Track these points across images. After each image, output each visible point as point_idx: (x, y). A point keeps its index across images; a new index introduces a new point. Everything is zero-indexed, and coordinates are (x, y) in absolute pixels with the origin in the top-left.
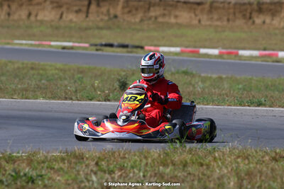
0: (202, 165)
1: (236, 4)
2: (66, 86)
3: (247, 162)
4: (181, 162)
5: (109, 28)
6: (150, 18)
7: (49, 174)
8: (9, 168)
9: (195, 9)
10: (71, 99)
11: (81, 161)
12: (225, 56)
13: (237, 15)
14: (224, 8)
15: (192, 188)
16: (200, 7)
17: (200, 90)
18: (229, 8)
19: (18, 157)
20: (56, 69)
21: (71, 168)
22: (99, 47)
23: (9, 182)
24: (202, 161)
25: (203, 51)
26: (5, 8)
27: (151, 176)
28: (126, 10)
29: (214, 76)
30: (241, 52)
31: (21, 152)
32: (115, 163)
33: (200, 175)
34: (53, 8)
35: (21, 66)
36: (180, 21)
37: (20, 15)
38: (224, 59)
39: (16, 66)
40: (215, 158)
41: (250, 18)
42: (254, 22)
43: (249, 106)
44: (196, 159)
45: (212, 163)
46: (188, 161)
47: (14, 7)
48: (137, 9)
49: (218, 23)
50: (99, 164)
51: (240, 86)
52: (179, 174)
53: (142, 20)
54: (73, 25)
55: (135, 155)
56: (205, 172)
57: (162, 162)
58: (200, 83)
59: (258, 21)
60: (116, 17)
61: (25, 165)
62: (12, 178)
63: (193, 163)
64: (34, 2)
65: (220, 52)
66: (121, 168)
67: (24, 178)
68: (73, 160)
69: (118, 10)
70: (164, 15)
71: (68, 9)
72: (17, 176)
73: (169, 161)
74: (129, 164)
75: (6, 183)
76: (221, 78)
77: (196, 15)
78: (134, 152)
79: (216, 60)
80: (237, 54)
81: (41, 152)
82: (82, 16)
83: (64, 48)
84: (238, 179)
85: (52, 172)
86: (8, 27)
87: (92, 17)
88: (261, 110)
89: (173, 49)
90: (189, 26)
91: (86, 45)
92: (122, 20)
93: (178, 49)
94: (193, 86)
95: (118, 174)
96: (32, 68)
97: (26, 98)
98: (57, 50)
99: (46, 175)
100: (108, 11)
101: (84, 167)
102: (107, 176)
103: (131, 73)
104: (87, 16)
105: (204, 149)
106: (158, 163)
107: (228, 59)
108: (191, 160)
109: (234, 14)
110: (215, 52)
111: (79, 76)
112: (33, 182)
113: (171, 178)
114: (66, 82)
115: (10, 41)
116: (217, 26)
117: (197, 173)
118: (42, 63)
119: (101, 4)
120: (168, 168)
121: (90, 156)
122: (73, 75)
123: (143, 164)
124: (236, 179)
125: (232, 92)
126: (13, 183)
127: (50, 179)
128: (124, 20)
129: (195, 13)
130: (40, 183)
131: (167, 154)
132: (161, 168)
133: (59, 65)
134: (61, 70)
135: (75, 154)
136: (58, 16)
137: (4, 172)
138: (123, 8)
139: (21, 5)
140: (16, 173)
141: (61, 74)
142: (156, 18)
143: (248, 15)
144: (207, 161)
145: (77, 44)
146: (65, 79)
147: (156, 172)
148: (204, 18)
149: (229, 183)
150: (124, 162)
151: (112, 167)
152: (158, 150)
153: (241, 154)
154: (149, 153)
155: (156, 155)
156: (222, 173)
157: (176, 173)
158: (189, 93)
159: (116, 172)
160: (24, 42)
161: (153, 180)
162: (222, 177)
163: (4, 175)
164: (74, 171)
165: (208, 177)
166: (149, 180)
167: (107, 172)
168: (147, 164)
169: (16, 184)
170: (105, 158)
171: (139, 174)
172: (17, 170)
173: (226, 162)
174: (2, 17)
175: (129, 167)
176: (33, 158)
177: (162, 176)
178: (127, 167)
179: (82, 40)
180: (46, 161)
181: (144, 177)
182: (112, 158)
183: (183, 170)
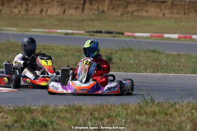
0: (166, 114)
1: (189, 2)
2: (68, 61)
4: (151, 111)
5: (99, 20)
6: (128, 13)
7: (57, 121)
8: (28, 117)
9: (160, 6)
11: (80, 111)
12: (183, 39)
13: (191, 10)
14: (181, 5)
15: (159, 130)
16: (164, 4)
17: (165, 63)
18: (185, 5)
19: (35, 109)
20: (61, 49)
21: (73, 117)
22: (91, 34)
23: (29, 126)
24: (167, 112)
25: (166, 36)
26: (24, 6)
27: (130, 122)
28: (111, 7)
29: (175, 53)
30: (194, 37)
31: (37, 106)
32: (104, 113)
33: (166, 122)
34: (58, 6)
36: (149, 14)
37: (35, 11)
38: (182, 41)
40: (176, 109)
44: (163, 110)
45: (174, 113)
46: (157, 111)
47: (30, 5)
48: (118, 6)
49: (177, 16)
50: (93, 113)
51: (193, 61)
52: (151, 121)
53: (122, 14)
54: (73, 18)
55: (118, 107)
56: (169, 119)
57: (137, 113)
58: (164, 59)
60: (103, 12)
61: (39, 115)
62: (30, 124)
63: (160, 113)
64: (45, 2)
65: (179, 37)
66: (109, 117)
67: (39, 124)
68: (74, 111)
69: (106, 9)
70: (138, 10)
71: (69, 6)
72: (34, 122)
73: (143, 112)
74: (114, 114)
75: (26, 127)
76: (179, 55)
77: (161, 10)
79: (176, 42)
80: (191, 38)
81: (51, 105)
82: (79, 11)
83: (66, 34)
84: (193, 124)
85: (59, 119)
86: (27, 20)
87: (86, 12)
89: (145, 35)
90: (156, 18)
91: (83, 32)
92: (107, 14)
93: (148, 35)
94: (160, 61)
95: (106, 120)
96: (44, 49)
98: (62, 36)
99: (55, 122)
100: (98, 8)
101: (82, 116)
102: (99, 122)
103: (115, 52)
104: (83, 12)
105: (168, 103)
106: (135, 113)
107: (184, 41)
108: (159, 110)
109: (189, 9)
110: (175, 36)
111: (78, 54)
112: (46, 126)
113: (145, 123)
114: (69, 58)
115: (28, 30)
116: (176, 18)
117: (163, 120)
118: (51, 45)
119: (93, 3)
120: (143, 116)
121: (86, 109)
122: (73, 53)
123: (124, 114)
124: (191, 124)
125: (187, 64)
126: (31, 127)
127: (57, 124)
128: (109, 14)
129: (160, 9)
130: (50, 127)
131: (141, 107)
132: (137, 116)
133: (63, 46)
134: (65, 50)
136: (62, 12)
138: (109, 5)
139: (36, 4)
140: (34, 120)
141: (65, 53)
142: (132, 13)
144: (170, 111)
145: (75, 32)
146: (68, 56)
147: (134, 119)
148: (167, 12)
149: (186, 127)
150: (111, 113)
151: (101, 116)
152: (135, 104)
153: (195, 107)
154: (128, 106)
155: (133, 108)
156: (181, 120)
157: (148, 120)
158: (156, 65)
159: (105, 119)
160: (38, 30)
161: (132, 125)
162: (182, 122)
163: (25, 122)
164: (75, 119)
165: (171, 122)
166: (129, 125)
167: (98, 119)
168: (127, 114)
169: (33, 128)
170: (97, 110)
171: (122, 121)
172: (34, 118)
173: (184, 112)
174: (22, 12)
175: (114, 116)
176: (45, 110)
177: (138, 122)
178: (112, 116)
179: (79, 28)
180: (54, 111)
181: (125, 122)
182: (102, 110)
183: (153, 118)
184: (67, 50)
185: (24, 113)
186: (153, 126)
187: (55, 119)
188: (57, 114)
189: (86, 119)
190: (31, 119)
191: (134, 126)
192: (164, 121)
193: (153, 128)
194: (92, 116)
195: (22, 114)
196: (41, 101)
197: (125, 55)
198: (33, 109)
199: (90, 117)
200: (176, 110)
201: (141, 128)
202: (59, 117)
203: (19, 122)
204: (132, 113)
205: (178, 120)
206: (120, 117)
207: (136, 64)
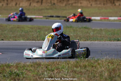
0: (93, 67)
2: (33, 35)
3: (113, 65)
4: (84, 65)
5: (51, 9)
6: (69, 4)
7: (26, 72)
8: (8, 70)
10: (35, 40)
11: (40, 66)
12: (103, 20)
17: (92, 35)
19: (12, 65)
20: (29, 28)
21: (35, 69)
22: (47, 18)
23: (8, 76)
24: (93, 65)
25: (93, 18)
26: (6, 1)
27: (70, 72)
28: (59, 1)
29: (98, 29)
30: (110, 18)
31: (13, 63)
33: (92, 72)
34: (26, 1)
35: (13, 27)
36: (82, 5)
37: (12, 5)
38: (102, 21)
39: (11, 27)
41: (114, 3)
42: (115, 5)
43: (114, 41)
44: (90, 64)
45: (97, 66)
48: (63, 0)
49: (100, 6)
50: (48, 67)
51: (109, 33)
52: (83, 71)
53: (66, 5)
54: (35, 8)
56: (94, 70)
57: (75, 66)
58: (92, 32)
59: (117, 4)
60: (54, 4)
61: (15, 68)
62: (9, 74)
63: (89, 66)
65: (101, 18)
66: (57, 69)
67: (14, 74)
68: (36, 66)
69: (55, 2)
70: (75, 3)
71: (33, 1)
72: (11, 73)
73: (78, 65)
74: (61, 67)
75: (6, 77)
76: (101, 30)
77: (90, 2)
78: (63, 62)
79: (99, 22)
80: (108, 19)
81: (22, 63)
82: (39, 4)
84: (109, 72)
85: (27, 71)
86: (7, 10)
87: (44, 4)
88: (119, 43)
90: (87, 7)
91: (42, 17)
92: (57, 5)
94: (89, 33)
95: (56, 71)
96: (18, 28)
97: (15, 40)
99: (24, 73)
100: (51, 1)
101: (41, 69)
102: (51, 72)
104: (42, 4)
105: (94, 60)
106: (73, 66)
108: (88, 64)
109: (107, 1)
110: (98, 18)
111: (39, 30)
112: (18, 76)
113: (80, 72)
114: (33, 33)
118: (22, 25)
120: (78, 68)
121: (43, 64)
122: (36, 30)
123: (67, 67)
124: (108, 72)
125: (106, 36)
127: (26, 74)
131: (77, 62)
132: (75, 68)
133: (30, 26)
135: (37, 63)
136: (29, 4)
137: (6, 72)
140: (11, 72)
141: (31, 30)
142: (72, 4)
143: (113, 2)
144: (95, 65)
145: (37, 17)
146: (33, 32)
147: (73, 70)
148: (93, 3)
149: (105, 74)
150: (59, 66)
151: (53, 68)
152: (73, 61)
153: (110, 62)
154: (70, 62)
155: (72, 63)
156: (102, 70)
158: (87, 36)
159: (55, 70)
161: (71, 74)
162: (102, 71)
163: (5, 73)
164: (36, 70)
165: (96, 72)
166: (70, 74)
167: (51, 70)
168: (69, 67)
169: (11, 77)
170: (50, 65)
171: (65, 71)
172: (11, 71)
173: (104, 65)
174: (4, 5)
175: (61, 68)
176: (18, 66)
177: (75, 72)
178: (60, 68)
179: (40, 14)
180: (24, 66)
181: (68, 72)
182: (53, 65)
183: (85, 69)
184: (32, 28)
185: (5, 68)
186: (85, 74)
187: (24, 71)
188: (26, 68)
189: (43, 71)
190: (9, 71)
191: (73, 74)
192: (91, 71)
193: (84, 75)
194: (47, 69)
195: (4, 68)
196: (16, 60)
197: (68, 30)
198: (11, 65)
199: (46, 69)
200: (99, 64)
201: (77, 75)
202: (26, 70)
203: (2, 73)
204: (72, 66)
205: (100, 70)
206: (64, 69)
207: (75, 36)
